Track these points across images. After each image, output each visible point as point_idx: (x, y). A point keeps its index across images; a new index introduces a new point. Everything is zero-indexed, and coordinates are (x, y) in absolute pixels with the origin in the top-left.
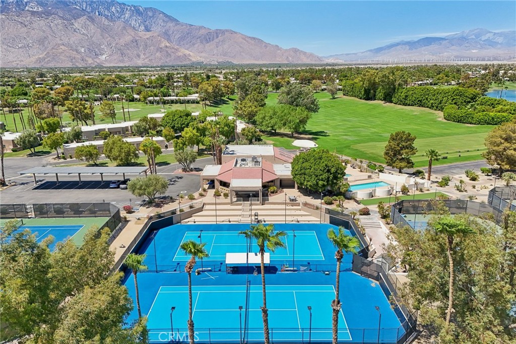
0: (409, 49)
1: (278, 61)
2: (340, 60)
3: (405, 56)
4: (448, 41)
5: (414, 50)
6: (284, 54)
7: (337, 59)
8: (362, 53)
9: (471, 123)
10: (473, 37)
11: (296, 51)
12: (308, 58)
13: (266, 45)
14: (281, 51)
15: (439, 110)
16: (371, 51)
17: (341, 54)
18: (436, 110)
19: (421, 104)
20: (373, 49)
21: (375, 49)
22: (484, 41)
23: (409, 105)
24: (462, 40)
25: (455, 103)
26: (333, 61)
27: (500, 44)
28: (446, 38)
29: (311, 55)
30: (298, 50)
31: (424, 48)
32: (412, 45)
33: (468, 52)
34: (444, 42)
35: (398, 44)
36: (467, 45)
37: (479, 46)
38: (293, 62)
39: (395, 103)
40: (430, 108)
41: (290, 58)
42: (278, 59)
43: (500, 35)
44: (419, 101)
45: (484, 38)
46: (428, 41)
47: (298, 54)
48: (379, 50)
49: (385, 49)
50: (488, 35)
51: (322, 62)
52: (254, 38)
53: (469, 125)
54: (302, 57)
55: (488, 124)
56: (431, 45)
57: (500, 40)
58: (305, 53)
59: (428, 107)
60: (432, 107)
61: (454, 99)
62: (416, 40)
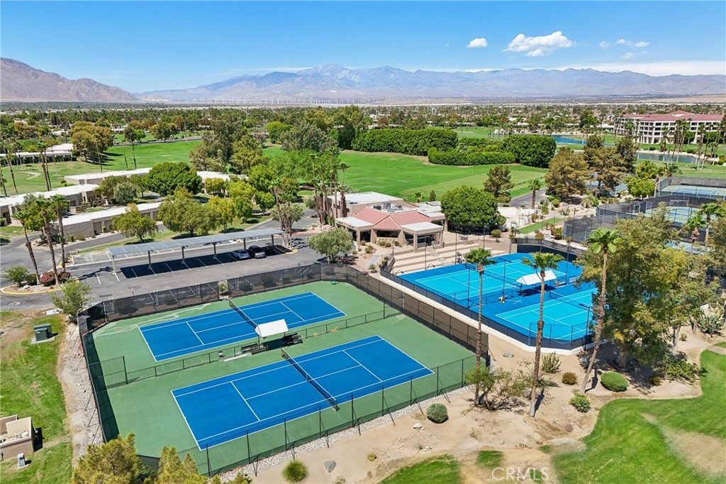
0: (257, 87)
1: (62, 98)
2: (164, 98)
3: (253, 95)
4: (301, 78)
5: (263, 88)
6: (72, 88)
7: (159, 97)
8: (194, 89)
9: (464, 165)
10: (328, 74)
11: (90, 83)
12: (113, 94)
13: (36, 73)
14: (64, 83)
15: (415, 154)
16: (206, 87)
17: (163, 90)
18: (411, 154)
19: (391, 149)
20: (208, 84)
21: (210, 85)
22: (341, 79)
23: (376, 151)
24: (316, 77)
25: (434, 146)
26: (153, 100)
27: (358, 83)
28: (299, 74)
29: (117, 90)
30: (95, 82)
31: (275, 85)
32: (258, 80)
33: (326, 92)
34: (297, 79)
35: (241, 79)
36: (323, 83)
37: (337, 86)
38: (88, 99)
39: (356, 150)
40: (403, 153)
41: (83, 95)
42: (61, 96)
43: (357, 72)
44: (389, 145)
45: (340, 76)
46: (278, 77)
47: (96, 89)
48: (216, 87)
49: (225, 86)
50: (344, 72)
51: (138, 102)
52: (11, 61)
53: (462, 167)
54: (103, 92)
55: (482, 164)
56: (282, 82)
57: (356, 79)
58: (107, 88)
59: (400, 152)
60: (406, 151)
61: (432, 141)
62: (263, 75)
